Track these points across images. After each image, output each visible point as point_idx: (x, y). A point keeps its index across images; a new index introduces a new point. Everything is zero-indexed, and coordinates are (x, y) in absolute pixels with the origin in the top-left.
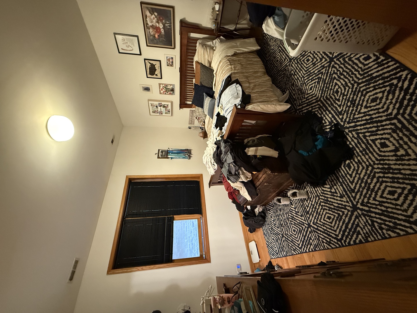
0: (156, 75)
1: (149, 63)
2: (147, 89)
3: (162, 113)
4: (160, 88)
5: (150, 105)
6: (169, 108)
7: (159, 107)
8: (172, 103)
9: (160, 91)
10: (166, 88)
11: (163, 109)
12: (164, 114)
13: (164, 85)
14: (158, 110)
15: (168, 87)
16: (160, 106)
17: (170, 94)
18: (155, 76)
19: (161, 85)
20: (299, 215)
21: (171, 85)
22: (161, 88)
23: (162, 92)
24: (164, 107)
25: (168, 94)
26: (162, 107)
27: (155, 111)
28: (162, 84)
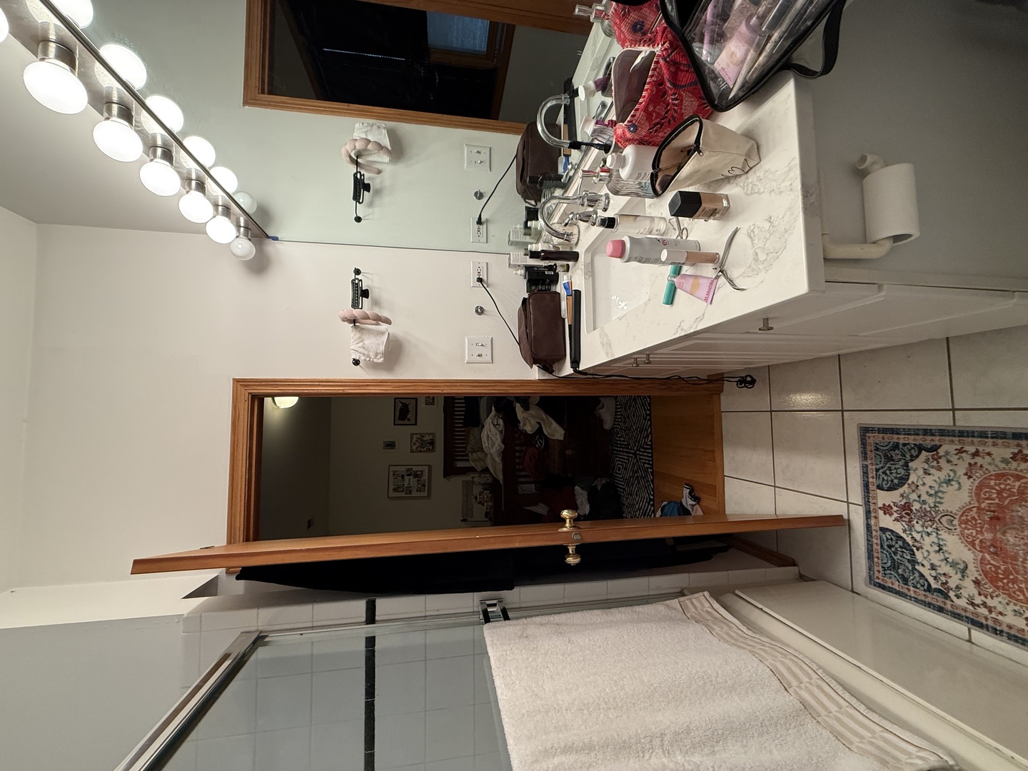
0: (409, 420)
1: (401, 402)
2: (390, 445)
3: (411, 492)
4: (411, 441)
5: (391, 473)
6: (425, 477)
7: (407, 478)
8: (430, 467)
9: (411, 446)
10: (421, 440)
11: (413, 481)
12: (414, 494)
13: (418, 436)
14: (403, 485)
15: (425, 439)
16: (409, 475)
17: (428, 450)
18: (406, 422)
19: (414, 436)
21: (429, 434)
22: (414, 441)
23: (414, 447)
24: (416, 476)
25: (424, 452)
26: (411, 477)
27: (398, 487)
28: (416, 434)
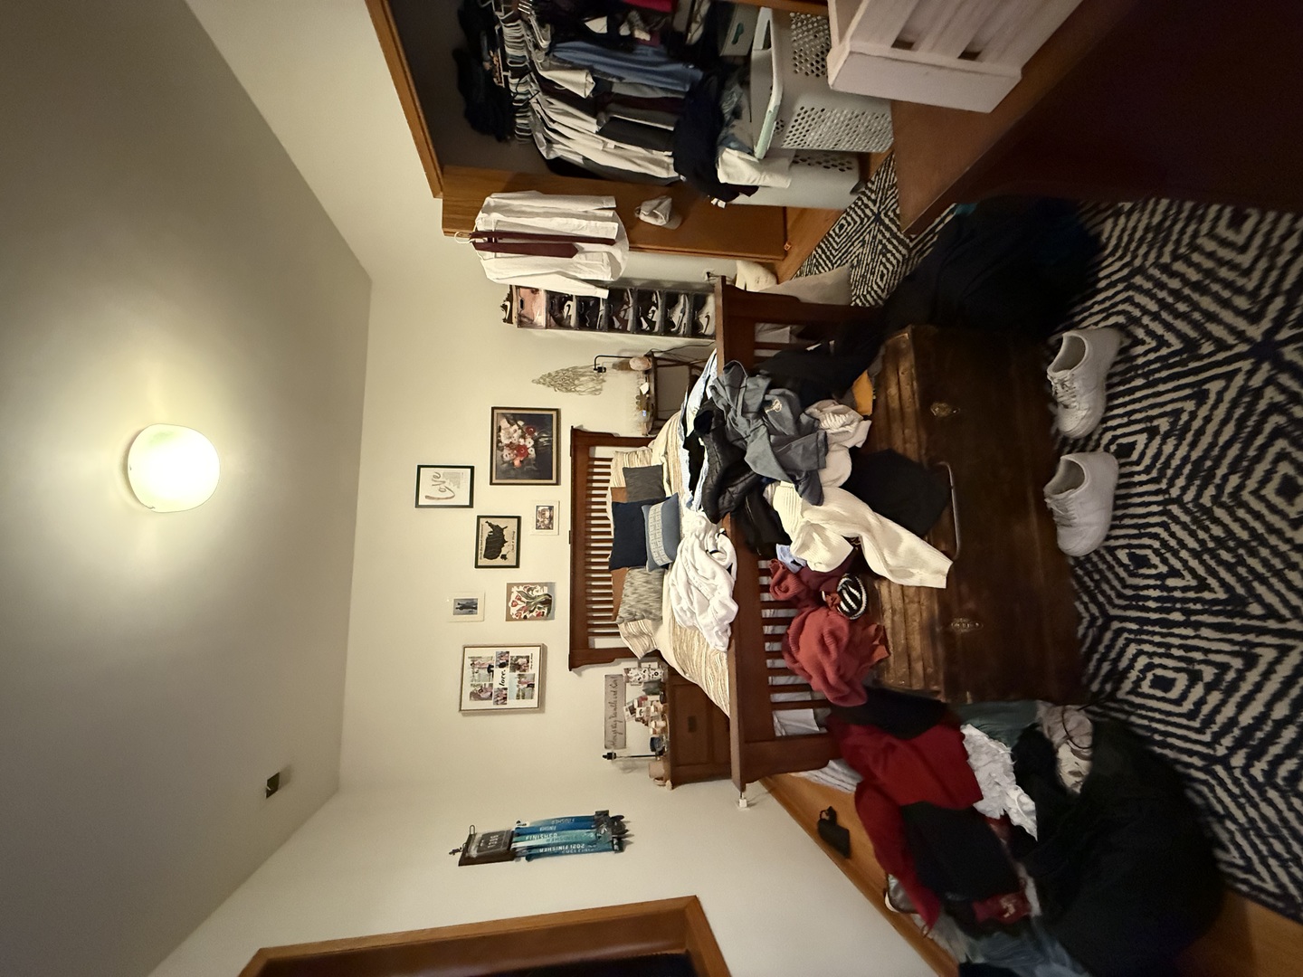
0: (504, 557)
1: (490, 525)
2: (468, 607)
3: (505, 698)
4: (508, 601)
5: (468, 662)
6: (534, 670)
7: (498, 671)
8: (543, 650)
9: (508, 609)
10: (527, 596)
11: (511, 677)
12: (512, 703)
13: (521, 589)
14: (491, 685)
15: (535, 594)
16: (502, 665)
18: (498, 561)
19: (515, 589)
20: (1193, 415)
21: (542, 585)
22: (513, 597)
23: (514, 610)
24: (516, 667)
25: (532, 619)
26: (507, 669)
27: (481, 691)
28: (518, 585)
